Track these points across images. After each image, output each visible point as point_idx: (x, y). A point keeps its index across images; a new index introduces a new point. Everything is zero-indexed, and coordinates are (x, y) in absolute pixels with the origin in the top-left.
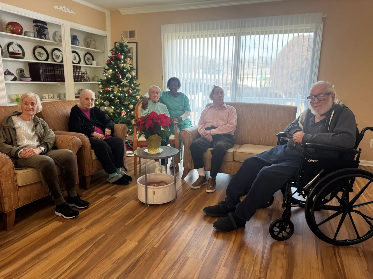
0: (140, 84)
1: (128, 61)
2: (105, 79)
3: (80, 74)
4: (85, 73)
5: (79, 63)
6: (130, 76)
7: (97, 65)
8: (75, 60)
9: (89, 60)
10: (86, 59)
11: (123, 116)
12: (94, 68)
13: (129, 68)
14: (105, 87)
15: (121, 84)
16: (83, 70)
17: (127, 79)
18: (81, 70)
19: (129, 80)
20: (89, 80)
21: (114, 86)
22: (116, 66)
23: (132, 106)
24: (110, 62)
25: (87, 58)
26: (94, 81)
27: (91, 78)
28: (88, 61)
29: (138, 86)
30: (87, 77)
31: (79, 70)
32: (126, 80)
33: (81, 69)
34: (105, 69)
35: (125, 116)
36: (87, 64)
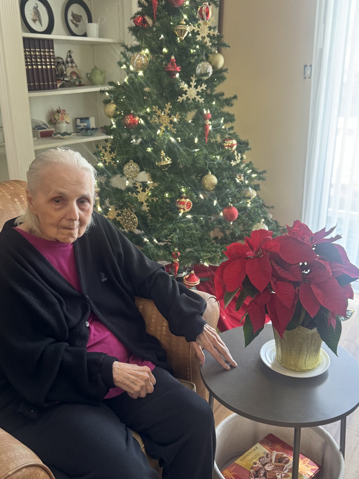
0: (235, 97)
1: (207, 14)
2: (125, 83)
3: (51, 65)
4: (67, 62)
5: (49, 30)
6: (210, 70)
7: (100, 36)
8: (38, 22)
9: (79, 21)
10: (70, 17)
11: (184, 215)
12: (93, 45)
13: (207, 40)
14: (127, 113)
15: (180, 99)
16: (60, 52)
17: (199, 82)
18: (53, 52)
19: (204, 86)
20: (77, 83)
21: (155, 108)
22: (162, 36)
23: (214, 180)
24: (144, 21)
25: (73, 15)
26: (92, 84)
27: (83, 75)
28: (77, 26)
29: (232, 105)
30: (73, 73)
31: (49, 52)
32: (196, 87)
33: (53, 49)
34: (126, 47)
35: (189, 216)
36: (73, 34)
